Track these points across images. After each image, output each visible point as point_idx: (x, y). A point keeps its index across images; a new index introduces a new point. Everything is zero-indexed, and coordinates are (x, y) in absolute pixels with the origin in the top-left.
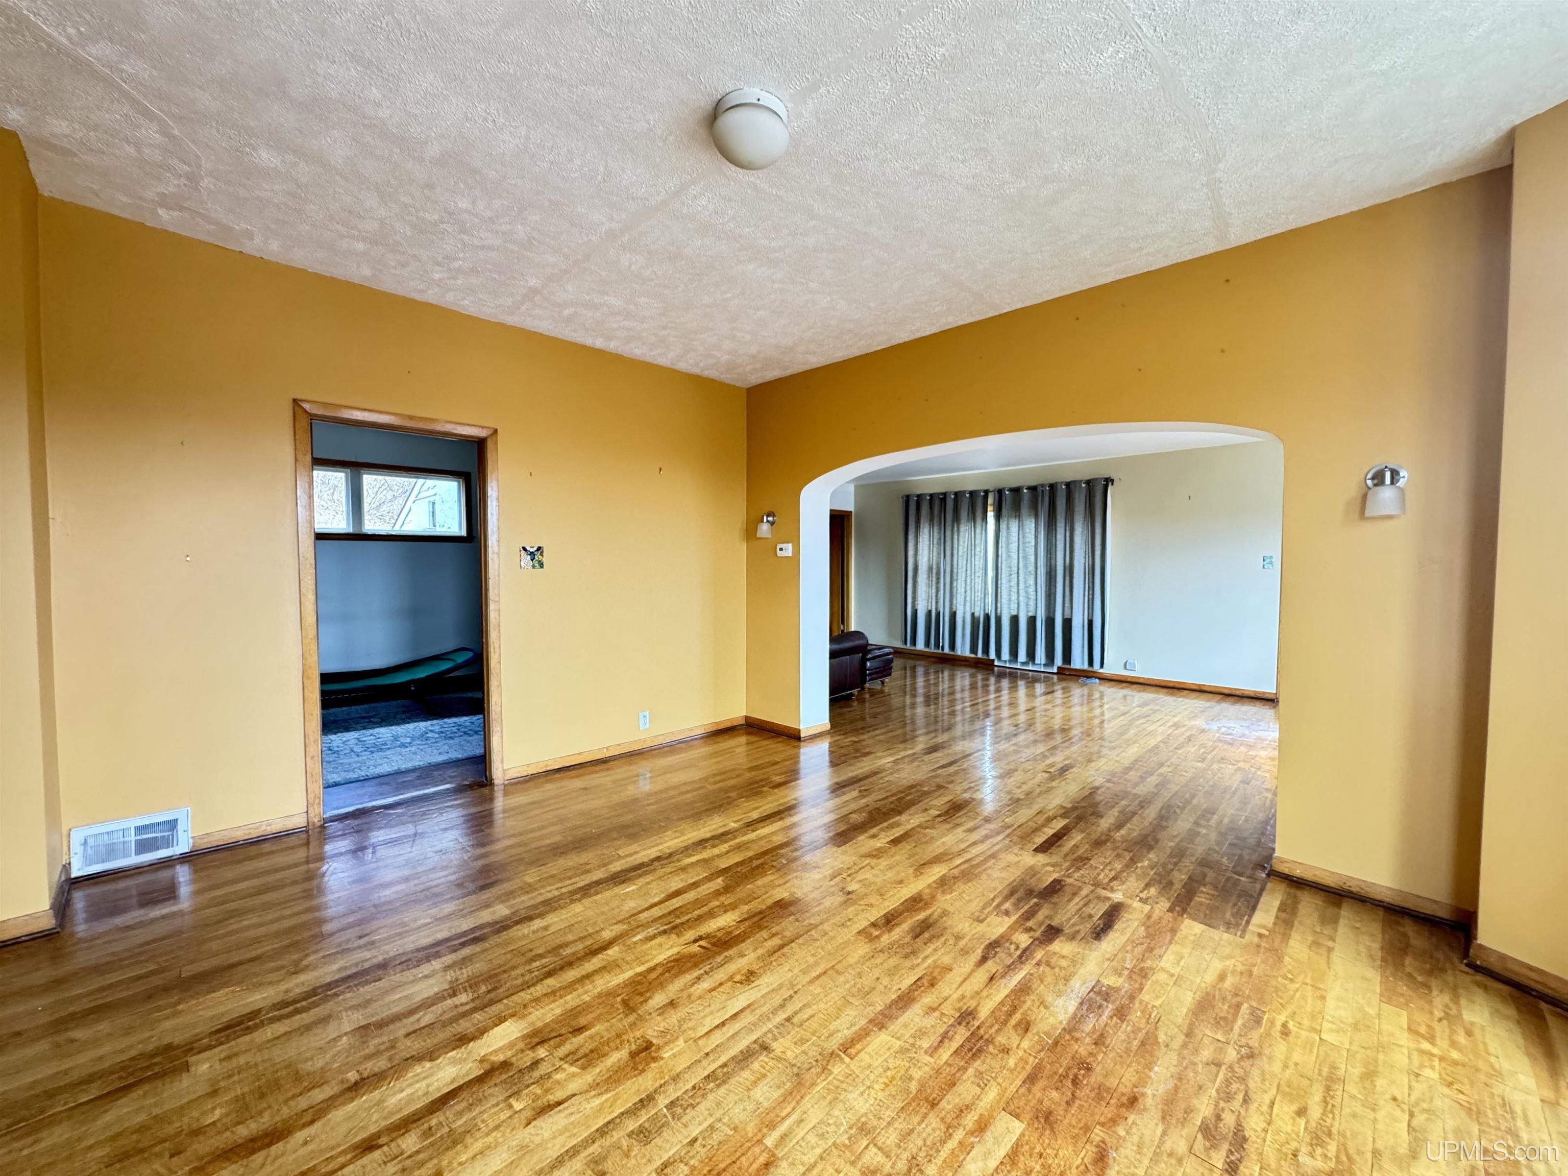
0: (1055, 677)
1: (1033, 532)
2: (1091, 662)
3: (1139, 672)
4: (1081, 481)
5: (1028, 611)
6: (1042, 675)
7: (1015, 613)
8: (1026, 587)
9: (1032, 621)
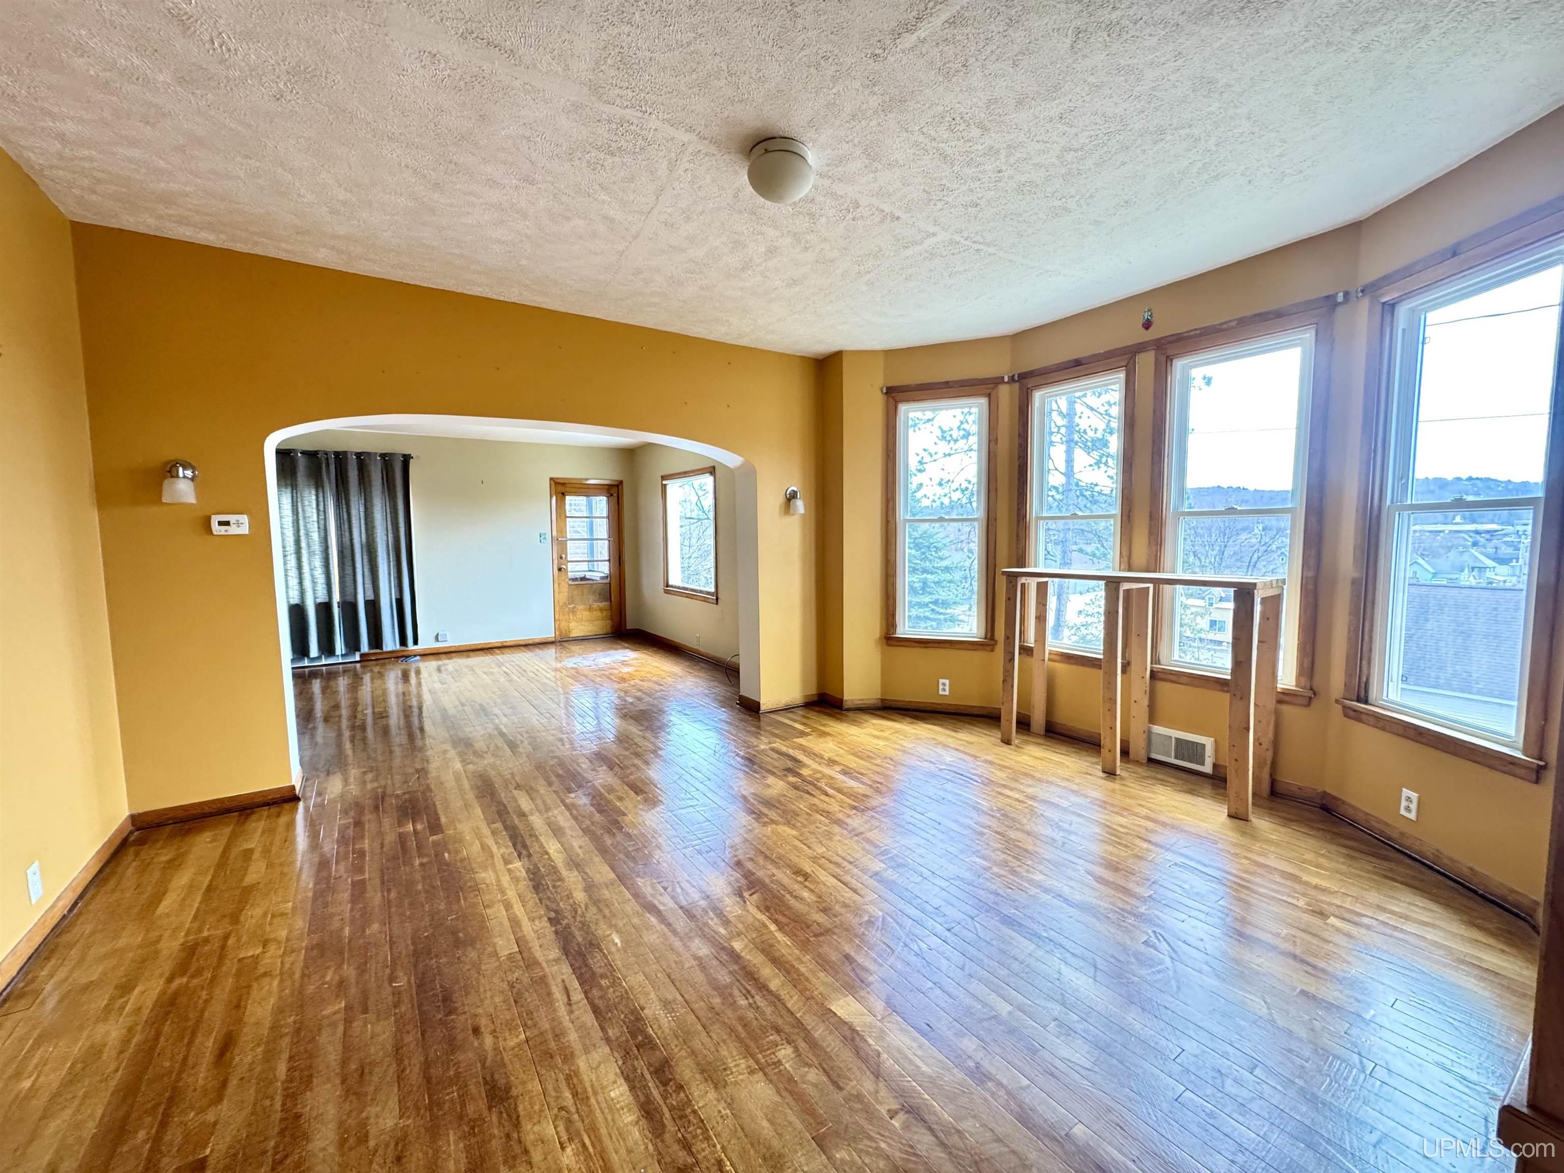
0: (358, 665)
1: (314, 505)
2: (403, 642)
3: (451, 642)
4: (376, 454)
5: (315, 598)
6: (341, 667)
7: (295, 600)
8: (311, 570)
9: (324, 609)
